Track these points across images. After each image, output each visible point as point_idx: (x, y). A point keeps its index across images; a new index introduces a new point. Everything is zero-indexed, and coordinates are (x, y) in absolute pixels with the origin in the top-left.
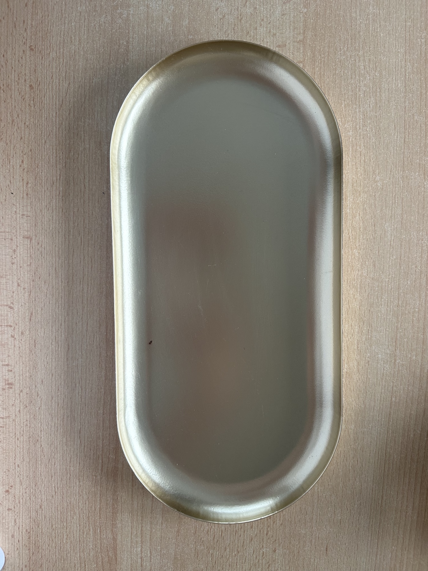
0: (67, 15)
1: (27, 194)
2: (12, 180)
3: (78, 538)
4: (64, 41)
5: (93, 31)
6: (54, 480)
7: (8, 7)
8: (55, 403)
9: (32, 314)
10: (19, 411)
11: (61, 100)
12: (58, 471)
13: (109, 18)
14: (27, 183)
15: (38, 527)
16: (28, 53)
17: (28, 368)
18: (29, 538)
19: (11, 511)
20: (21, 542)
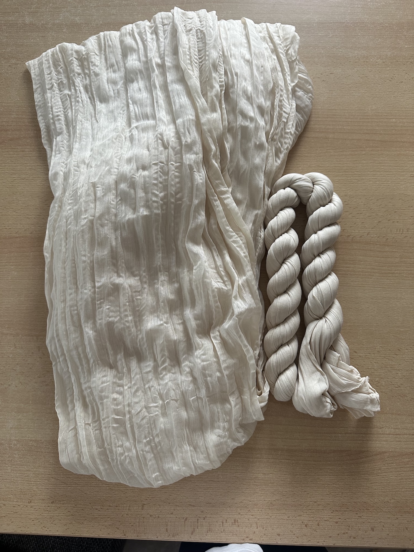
0: (12, 479)
1: (117, 506)
2: (107, 517)
3: (335, 477)
4: (27, 481)
5: (23, 462)
6: (297, 492)
7: (4, 517)
8: (246, 490)
9: (190, 505)
10: (252, 515)
11: (62, 483)
12: (291, 489)
13: (16, 452)
14: (110, 506)
15: (329, 504)
16: (32, 504)
17: (224, 509)
18: (337, 511)
19: (320, 524)
20: (340, 517)
